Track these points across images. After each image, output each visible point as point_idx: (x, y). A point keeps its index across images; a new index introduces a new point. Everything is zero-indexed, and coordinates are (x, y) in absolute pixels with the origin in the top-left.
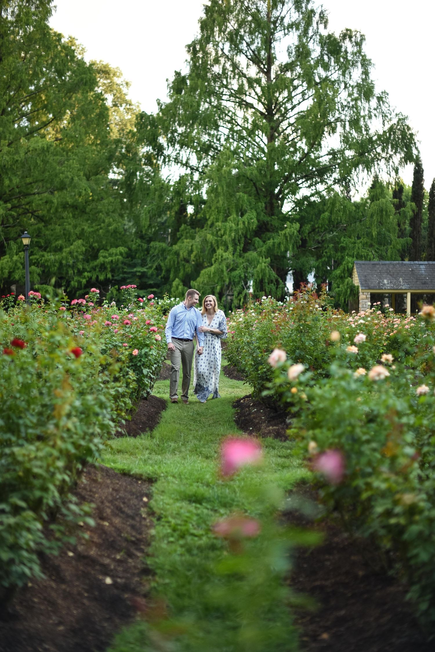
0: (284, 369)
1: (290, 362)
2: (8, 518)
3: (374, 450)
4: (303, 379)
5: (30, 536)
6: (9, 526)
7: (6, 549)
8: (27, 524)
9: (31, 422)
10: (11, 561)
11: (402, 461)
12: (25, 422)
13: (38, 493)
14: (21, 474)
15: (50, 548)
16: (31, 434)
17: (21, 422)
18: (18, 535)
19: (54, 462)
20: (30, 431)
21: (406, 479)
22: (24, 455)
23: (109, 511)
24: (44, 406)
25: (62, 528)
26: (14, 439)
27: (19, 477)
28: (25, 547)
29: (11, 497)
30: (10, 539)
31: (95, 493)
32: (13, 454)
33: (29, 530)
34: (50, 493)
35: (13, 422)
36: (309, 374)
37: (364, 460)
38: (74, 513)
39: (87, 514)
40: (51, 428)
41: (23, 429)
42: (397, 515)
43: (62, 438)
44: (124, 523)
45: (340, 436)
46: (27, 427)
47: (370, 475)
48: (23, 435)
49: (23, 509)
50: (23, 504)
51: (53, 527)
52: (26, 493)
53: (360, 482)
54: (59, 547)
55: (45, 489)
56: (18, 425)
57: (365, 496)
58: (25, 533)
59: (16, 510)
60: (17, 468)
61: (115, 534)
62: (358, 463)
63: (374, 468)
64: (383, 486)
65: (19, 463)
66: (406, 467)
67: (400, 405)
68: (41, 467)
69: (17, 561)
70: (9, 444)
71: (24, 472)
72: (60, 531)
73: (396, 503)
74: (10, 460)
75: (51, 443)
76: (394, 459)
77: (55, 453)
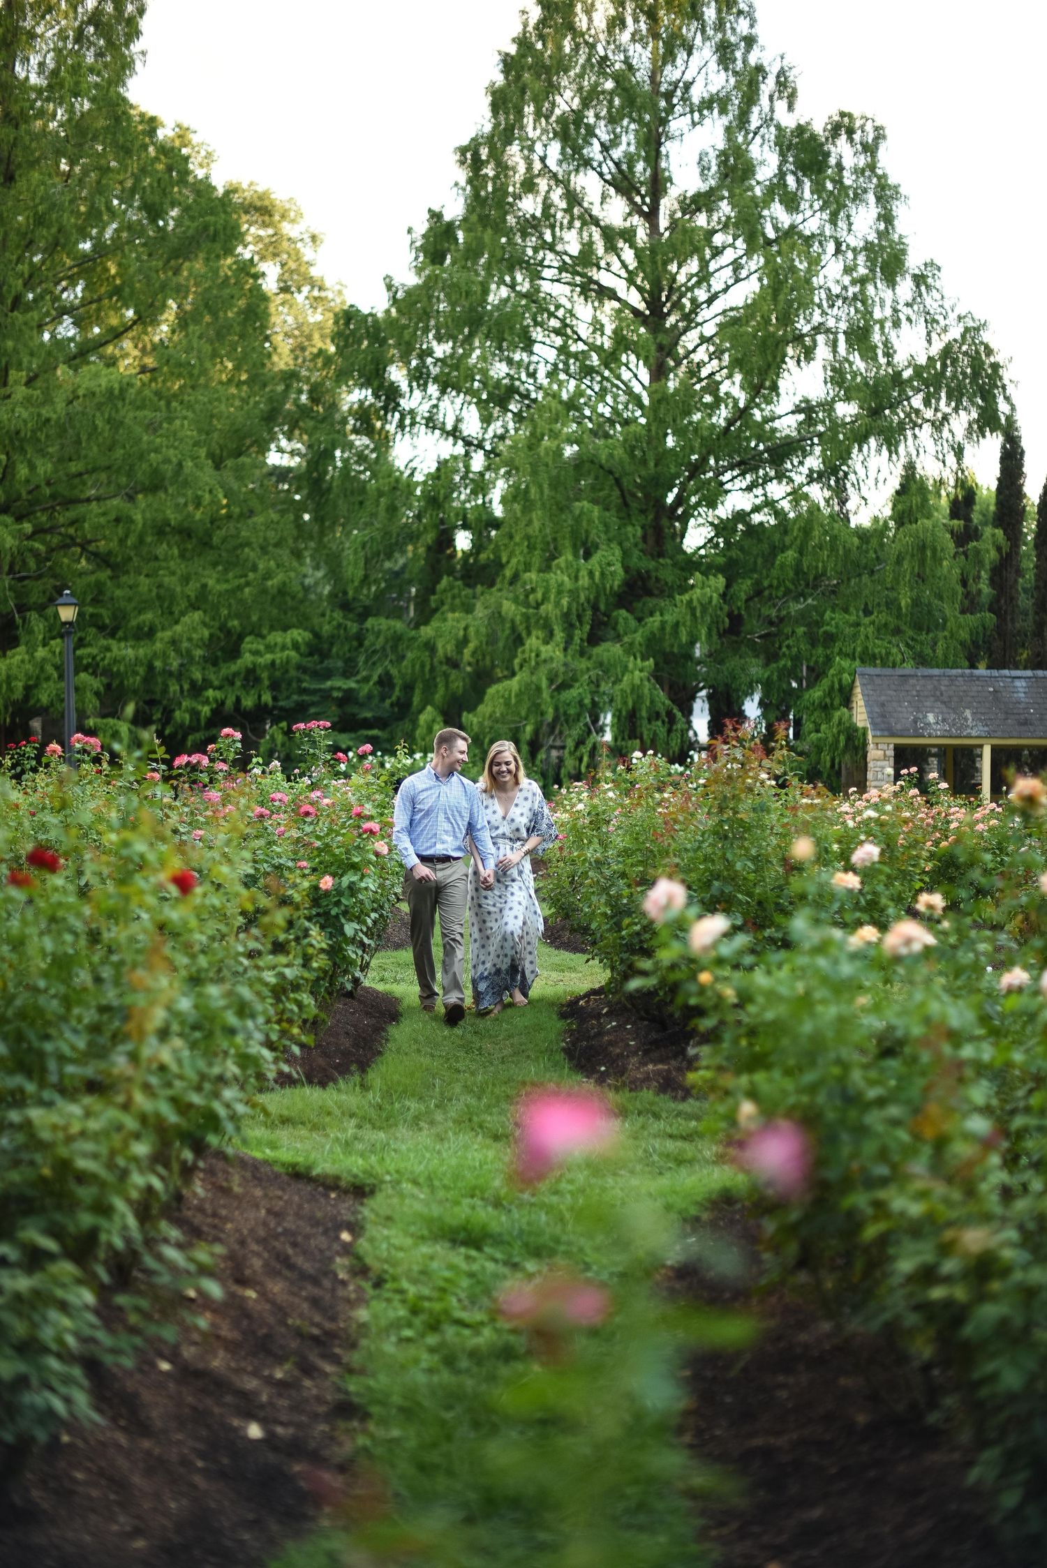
0: (680, 928)
1: (693, 911)
2: (13, 1277)
3: (895, 1123)
4: (726, 950)
5: (66, 1322)
6: (18, 1297)
7: (8, 1351)
8: (59, 1293)
9: (73, 1048)
10: (21, 1382)
11: (961, 1150)
12: (57, 1049)
13: (86, 1219)
14: (46, 1172)
15: (115, 1351)
16: (72, 1076)
17: (48, 1047)
18: (36, 1317)
19: (126, 1145)
20: (70, 1069)
21: (970, 1192)
22: (55, 1127)
23: (257, 1263)
24: (104, 1009)
25: (144, 1303)
26: (30, 1088)
27: (43, 1180)
28: (54, 1347)
29: (23, 1228)
30: (20, 1328)
31: (225, 1219)
32: (27, 1125)
33: (64, 1307)
34: (117, 1218)
35: (30, 1049)
36: (742, 940)
37: (869, 1147)
38: (173, 1268)
39: (204, 1271)
40: (120, 1063)
41: (52, 1065)
42: (948, 1280)
43: (147, 1088)
44: (294, 1294)
45: (813, 1089)
46: (62, 1059)
47: (884, 1182)
48: (53, 1078)
49: (50, 1256)
50: (50, 1244)
51: (121, 1300)
52: (58, 1217)
53: (859, 1200)
54: (136, 1349)
55: (104, 1209)
56: (41, 1055)
57: (871, 1232)
58: (54, 1315)
59: (35, 1259)
60: (38, 1158)
61: (271, 1320)
62: (855, 1155)
63: (894, 1167)
64: (916, 1209)
65: (42, 1146)
66: (970, 1164)
67: (958, 1014)
68: (95, 1156)
69: (34, 1381)
70: (18, 1099)
71: (53, 1168)
72: (138, 1309)
73: (945, 1249)
74: (20, 1138)
75: (120, 1099)
76: (941, 1144)
77: (131, 1123)
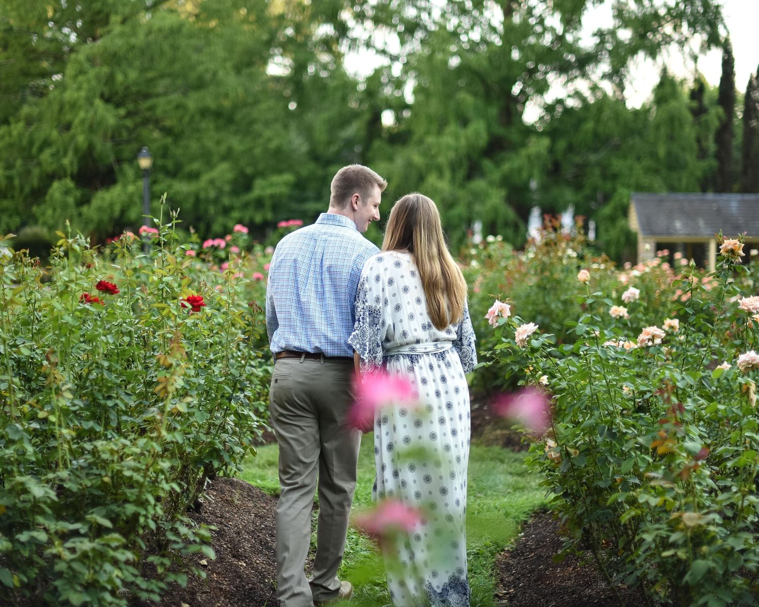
0: (507, 330)
1: (515, 320)
2: (81, 542)
3: (641, 448)
4: (535, 343)
5: (117, 572)
6: (85, 555)
7: (79, 588)
8: (111, 553)
9: (126, 405)
11: (683, 459)
12: (116, 405)
13: (130, 509)
14: (106, 479)
15: (147, 591)
17: (110, 403)
18: (97, 568)
19: (155, 463)
20: (124, 418)
21: (689, 490)
22: (112, 452)
23: (247, 546)
24: (149, 384)
25: (167, 562)
26: (99, 429)
27: (103, 482)
28: (109, 587)
29: (92, 513)
30: (87, 575)
32: (94, 452)
33: (115, 562)
34: (150, 508)
35: (99, 405)
36: (545, 338)
39: (204, 542)
40: (154, 412)
41: (113, 416)
42: (674, 545)
43: (171, 429)
45: (591, 430)
46: (120, 413)
48: (114, 424)
49: (107, 531)
50: (107, 523)
51: (151, 559)
53: (620, 497)
54: (162, 589)
55: (143, 504)
56: (106, 409)
57: (625, 518)
58: (108, 567)
59: (98, 531)
60: (103, 473)
61: (255, 580)
62: (617, 471)
63: (640, 476)
64: (654, 501)
65: (105, 464)
66: (688, 469)
67: (681, 378)
68: (136, 470)
70: (92, 435)
71: (112, 478)
72: (162, 564)
73: (673, 526)
74: (91, 458)
75: (154, 435)
76: (671, 456)
77: (158, 449)
